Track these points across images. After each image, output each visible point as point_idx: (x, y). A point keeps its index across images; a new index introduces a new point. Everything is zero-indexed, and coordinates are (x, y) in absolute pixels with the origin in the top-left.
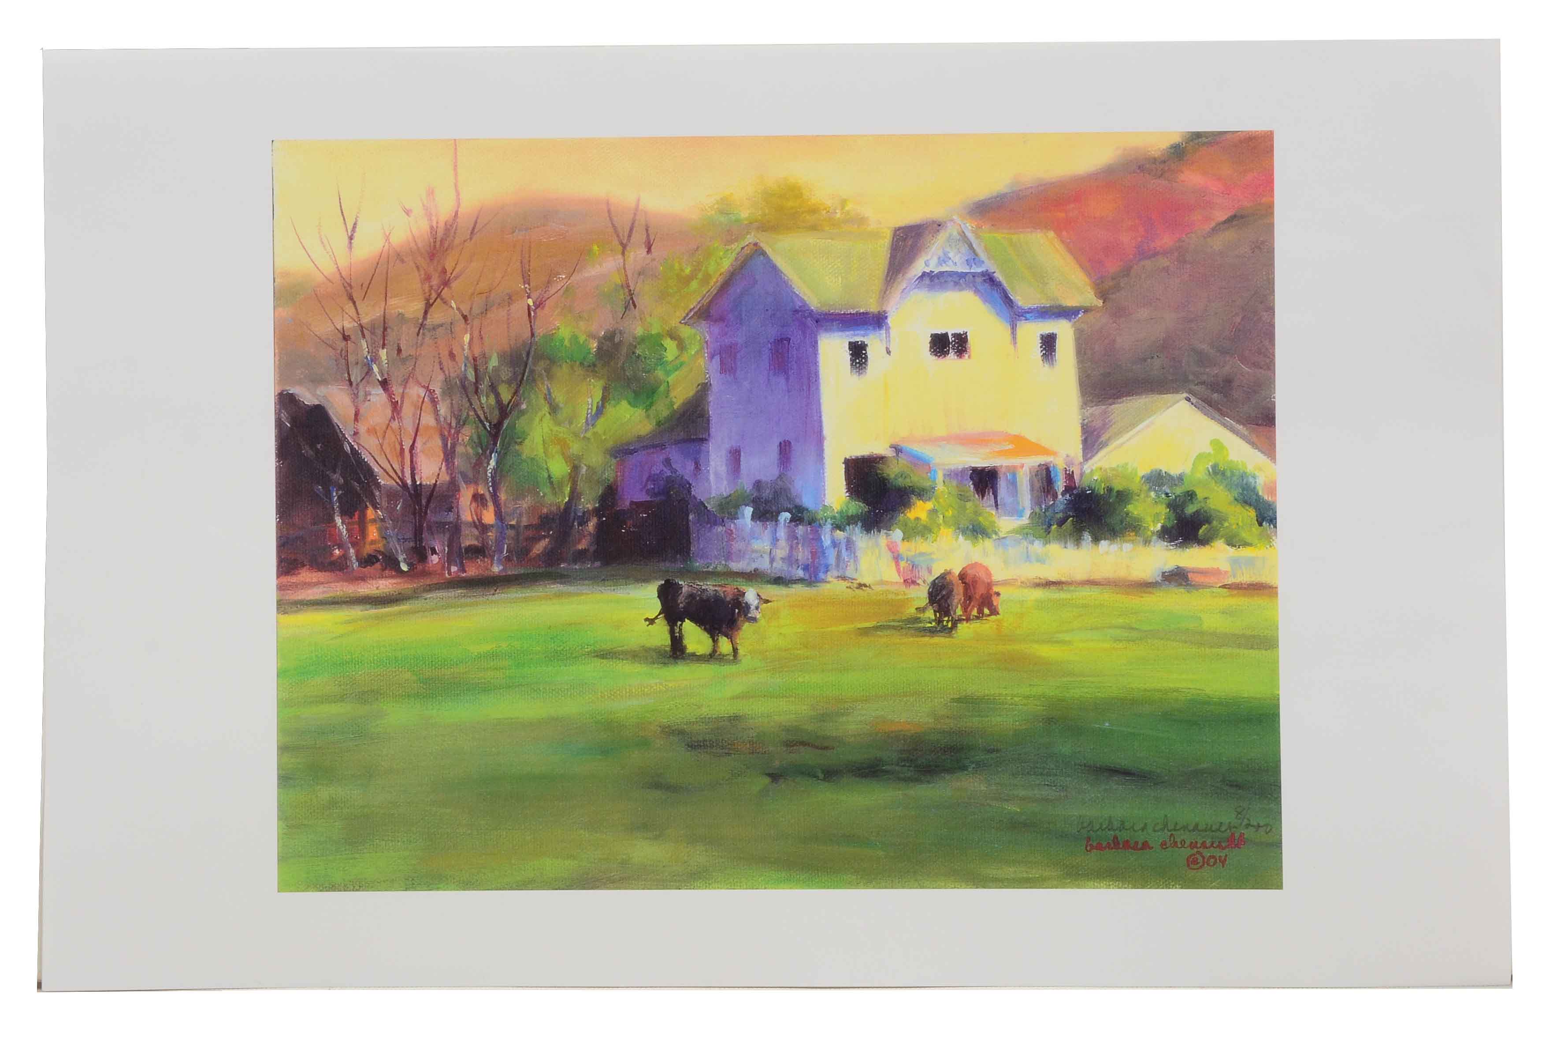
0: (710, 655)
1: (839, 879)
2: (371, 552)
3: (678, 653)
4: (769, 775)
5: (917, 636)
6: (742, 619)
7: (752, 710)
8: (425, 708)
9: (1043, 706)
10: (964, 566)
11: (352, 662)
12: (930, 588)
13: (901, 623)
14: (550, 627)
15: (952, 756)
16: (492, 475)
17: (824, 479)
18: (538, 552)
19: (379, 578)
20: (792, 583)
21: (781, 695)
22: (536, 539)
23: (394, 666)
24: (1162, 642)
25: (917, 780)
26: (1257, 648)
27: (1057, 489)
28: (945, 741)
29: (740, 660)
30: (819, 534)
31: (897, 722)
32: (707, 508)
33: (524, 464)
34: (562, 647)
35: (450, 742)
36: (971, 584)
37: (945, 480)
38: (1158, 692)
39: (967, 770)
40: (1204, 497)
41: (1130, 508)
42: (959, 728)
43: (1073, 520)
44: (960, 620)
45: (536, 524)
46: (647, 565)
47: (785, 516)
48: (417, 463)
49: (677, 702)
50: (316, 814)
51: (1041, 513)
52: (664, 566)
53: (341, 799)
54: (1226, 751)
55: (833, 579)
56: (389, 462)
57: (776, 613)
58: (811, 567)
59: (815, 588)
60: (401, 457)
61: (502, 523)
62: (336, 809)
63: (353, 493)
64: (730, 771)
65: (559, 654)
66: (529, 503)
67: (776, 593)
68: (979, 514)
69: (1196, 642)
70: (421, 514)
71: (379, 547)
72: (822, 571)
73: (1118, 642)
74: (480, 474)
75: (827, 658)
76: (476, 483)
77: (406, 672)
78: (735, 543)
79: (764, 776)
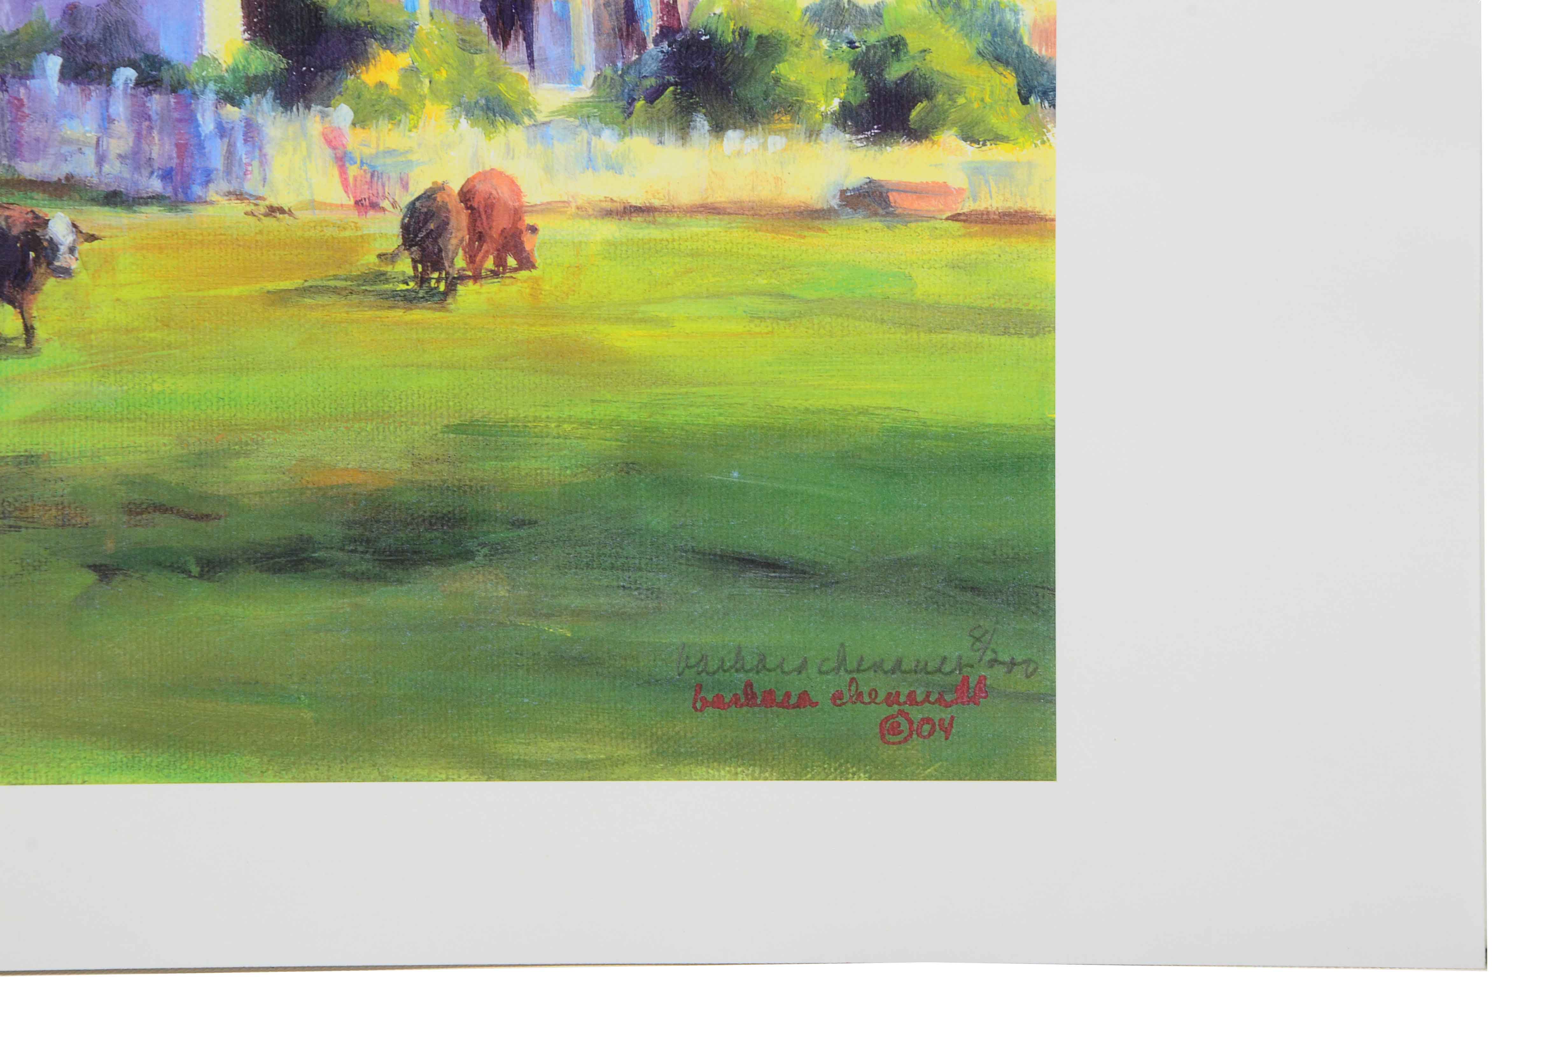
1: (226, 764)
4: (95, 568)
5: (382, 308)
6: (42, 271)
7: (62, 443)
9: (617, 440)
10: (470, 175)
12: (405, 216)
13: (349, 283)
15: (445, 533)
20: (140, 204)
21: (119, 416)
24: (840, 320)
25: (380, 578)
26: (1016, 334)
27: (645, 31)
28: (432, 504)
29: (39, 350)
30: (192, 111)
31: (342, 469)
36: (481, 210)
37: (434, 12)
38: (831, 413)
39: (473, 560)
40: (921, 49)
41: (782, 69)
42: (460, 480)
43: (675, 91)
44: (462, 278)
47: (126, 75)
51: (615, 77)
54: (955, 525)
55: (219, 198)
57: (108, 261)
58: (177, 174)
59: (184, 215)
64: (18, 561)
67: (108, 223)
68: (499, 78)
69: (902, 321)
72: (199, 181)
73: (757, 322)
75: (209, 348)
78: (29, 125)
79: (85, 570)
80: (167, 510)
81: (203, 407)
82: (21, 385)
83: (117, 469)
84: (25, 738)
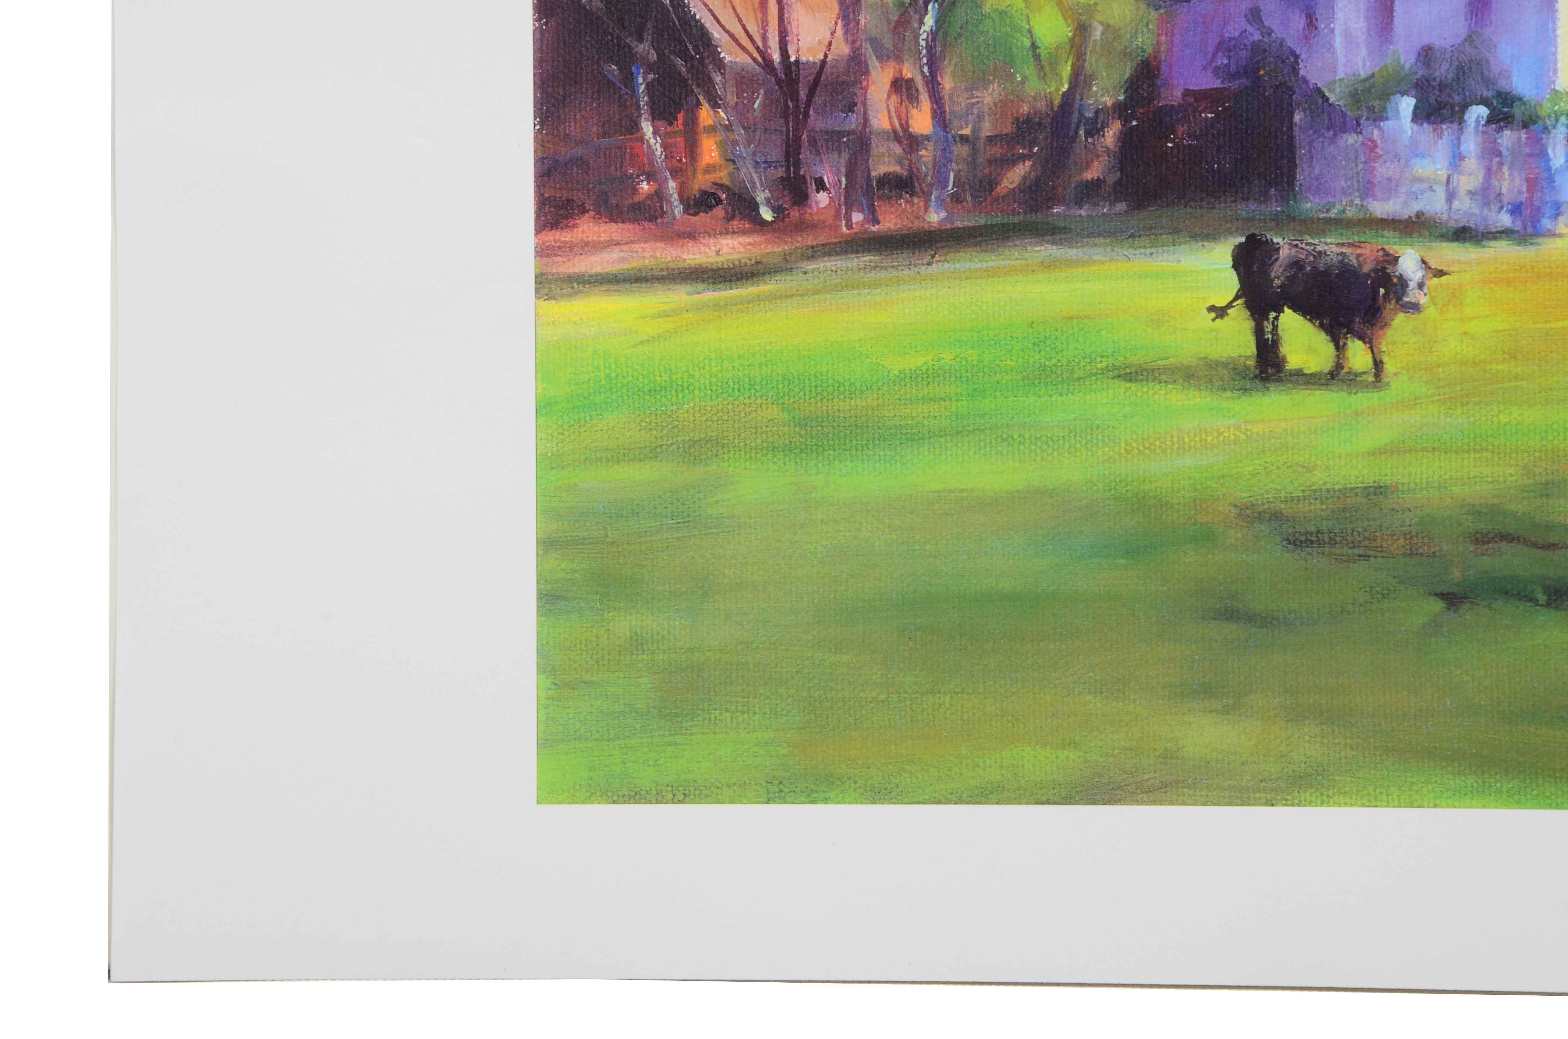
0: (1331, 373)
2: (707, 187)
3: (1270, 371)
4: (1442, 596)
6: (1392, 306)
7: (1410, 474)
8: (803, 471)
11: (671, 386)
14: (1033, 323)
16: (927, 42)
17: (1555, 40)
18: (1011, 186)
19: (721, 234)
20: (1488, 239)
21: (1465, 447)
22: (1011, 161)
23: (747, 394)
29: (1388, 384)
30: (1542, 145)
32: (1328, 99)
33: (988, 23)
34: (1054, 360)
35: (847, 534)
45: (1006, 135)
46: (1214, 208)
47: (1478, 112)
48: (790, 23)
49: (1268, 460)
50: (606, 662)
52: (1244, 209)
53: (652, 636)
56: (740, 20)
57: (1456, 296)
58: (1526, 208)
59: (1533, 248)
60: (762, 12)
61: (946, 132)
62: (643, 654)
63: (674, 78)
64: (1368, 589)
65: (1048, 373)
66: (996, 94)
67: (1457, 258)
70: (797, 117)
71: (721, 178)
72: (1548, 215)
74: (906, 43)
75: (1556, 379)
76: (899, 59)
77: (770, 406)
78: (1381, 166)
79: (1432, 599)
80: (1513, 539)
81: (1550, 438)
82: (1369, 418)
83: (1464, 500)
84: (1377, 761)
